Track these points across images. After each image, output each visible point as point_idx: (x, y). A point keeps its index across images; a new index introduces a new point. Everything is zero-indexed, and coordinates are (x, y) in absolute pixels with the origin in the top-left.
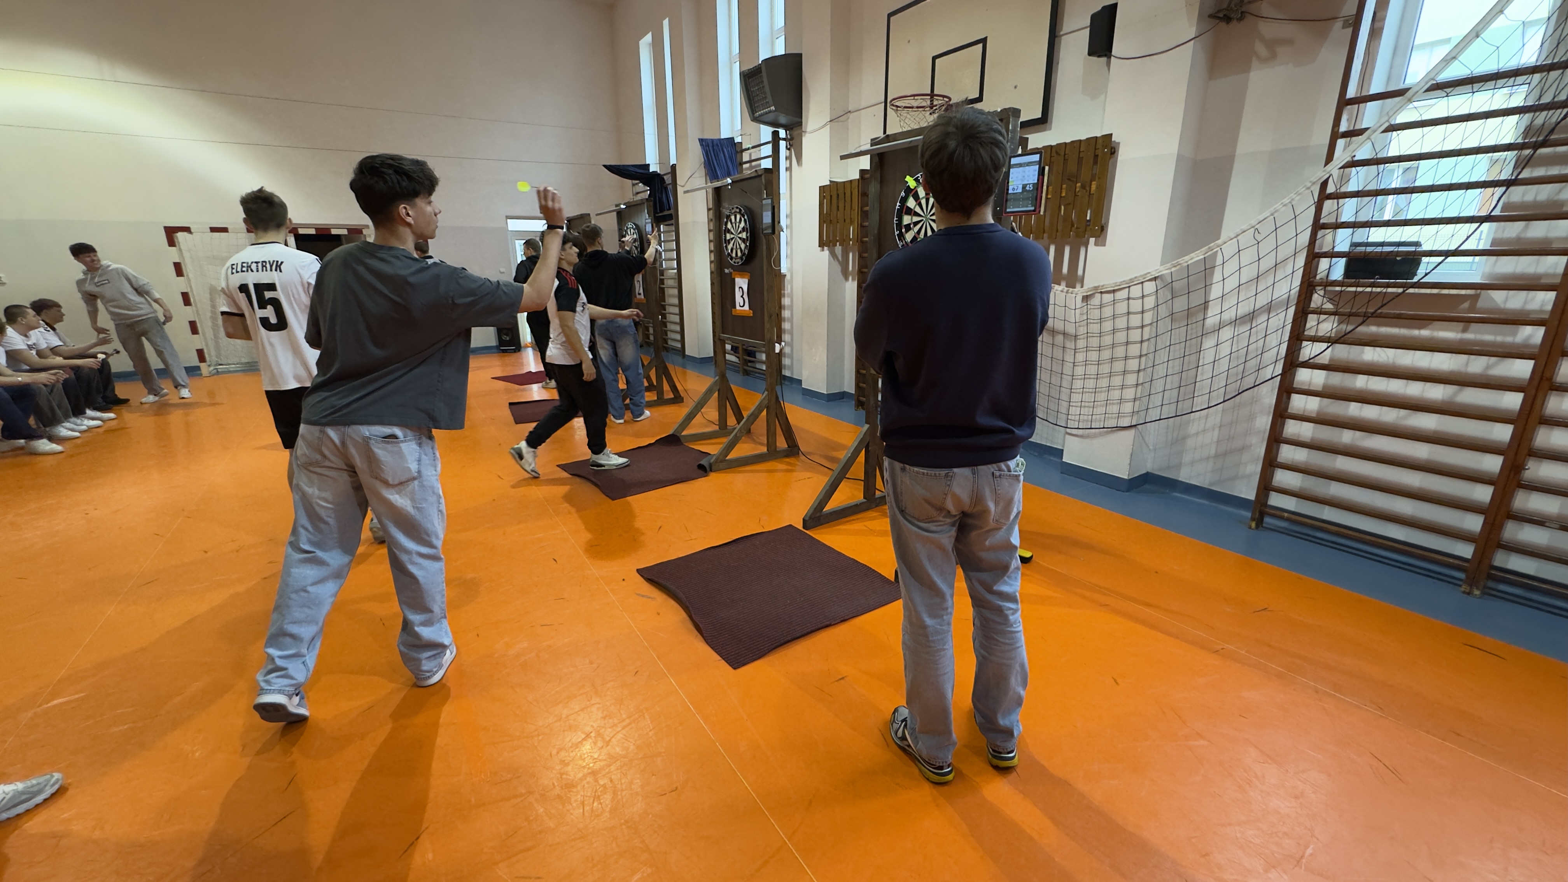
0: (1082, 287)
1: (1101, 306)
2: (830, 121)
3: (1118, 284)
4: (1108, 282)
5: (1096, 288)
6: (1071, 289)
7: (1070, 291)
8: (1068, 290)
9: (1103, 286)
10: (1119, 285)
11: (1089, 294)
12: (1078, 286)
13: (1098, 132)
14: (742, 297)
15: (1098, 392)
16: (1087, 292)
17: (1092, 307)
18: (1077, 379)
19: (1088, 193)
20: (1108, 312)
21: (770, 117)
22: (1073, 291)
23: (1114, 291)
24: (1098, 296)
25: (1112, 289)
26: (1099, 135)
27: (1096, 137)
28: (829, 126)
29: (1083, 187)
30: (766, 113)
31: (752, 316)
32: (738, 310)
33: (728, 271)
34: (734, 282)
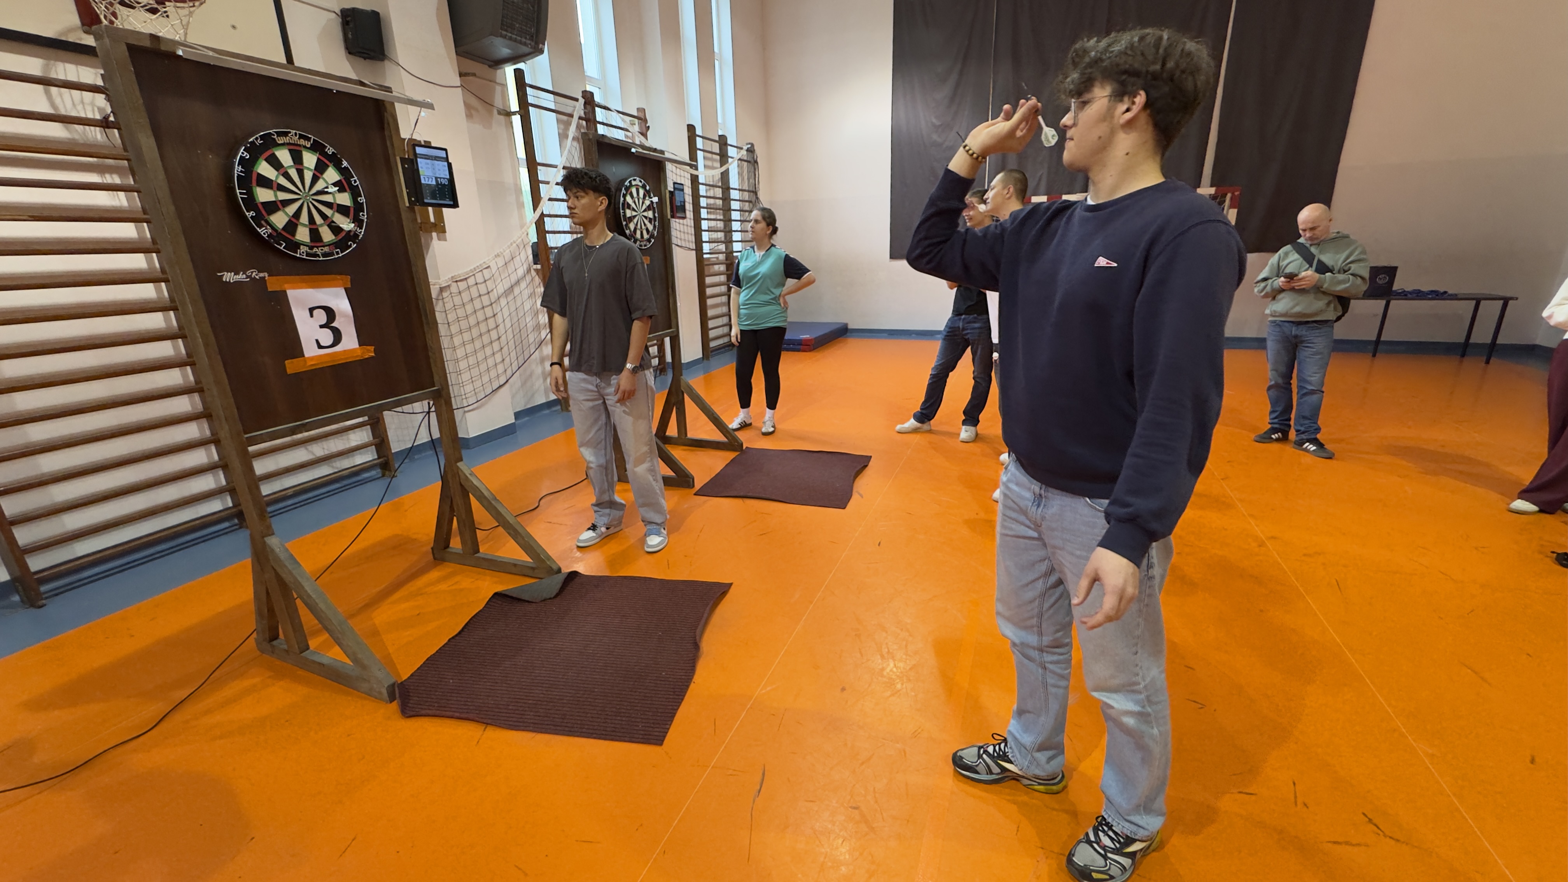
14: (326, 326)
31: (373, 357)
32: (312, 358)
33: (241, 277)
34: (281, 299)
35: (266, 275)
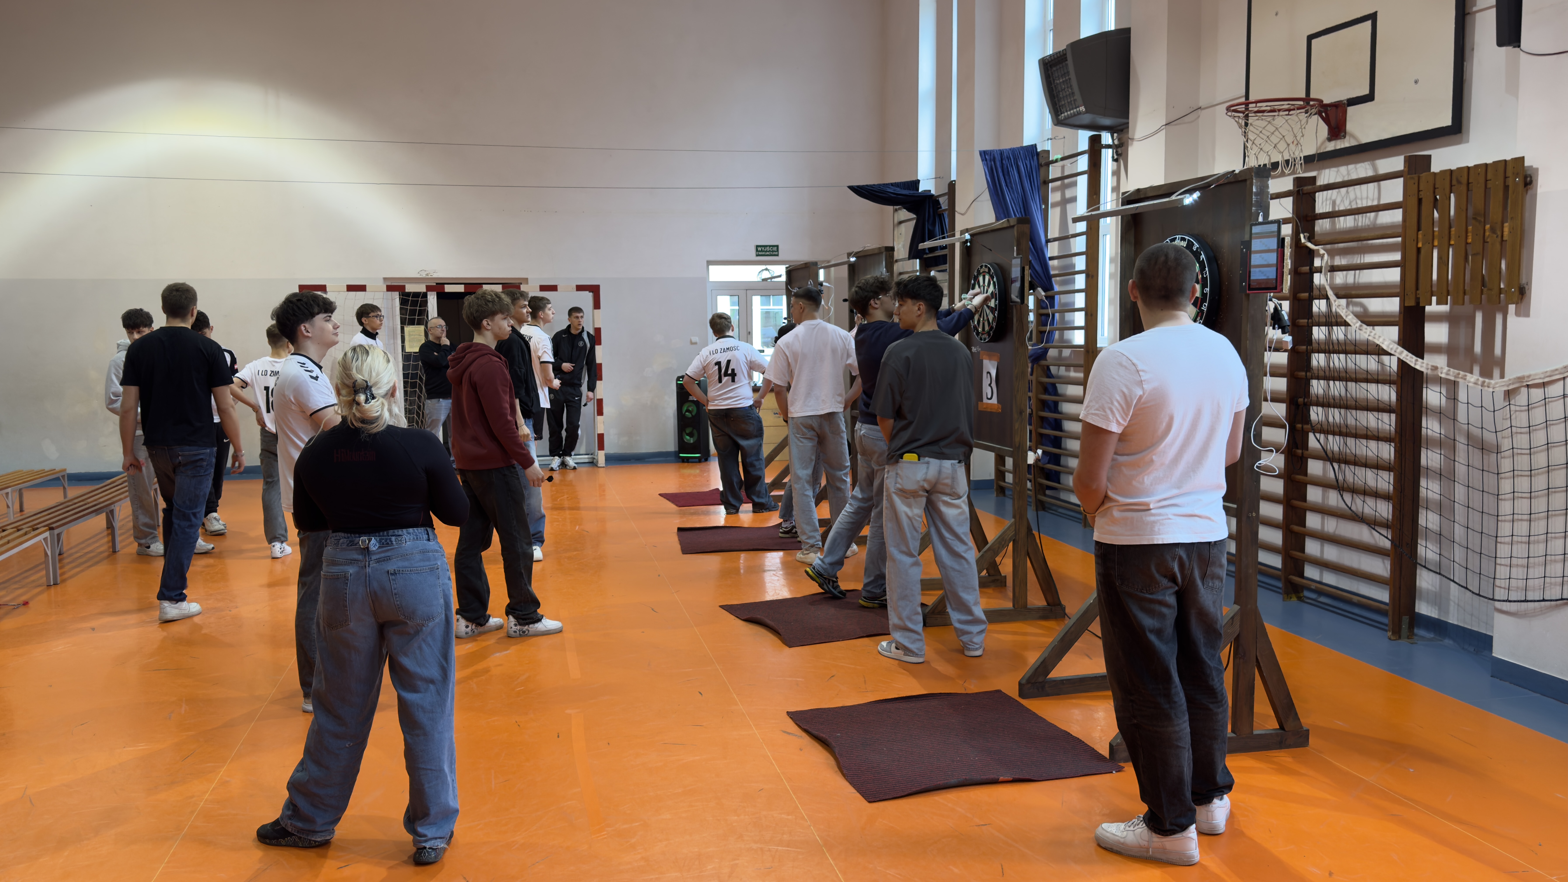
0: (1502, 376)
1: (1529, 407)
2: (1166, 125)
3: (1548, 374)
4: (1537, 370)
5: (1520, 379)
6: (1487, 380)
7: (1486, 384)
8: (1484, 382)
9: (1529, 376)
10: (1550, 376)
11: (1511, 387)
12: (1496, 372)
13: (1508, 155)
14: (990, 385)
15: (1534, 542)
16: (1508, 386)
17: (1518, 408)
18: (1505, 521)
19: (1499, 239)
20: (1538, 416)
21: (1087, 119)
22: (1489, 383)
23: (1544, 385)
24: (1524, 390)
25: (1541, 381)
26: (1508, 158)
27: (1505, 161)
28: (1164, 131)
29: (1493, 230)
30: (1074, 115)
35: (980, 349)
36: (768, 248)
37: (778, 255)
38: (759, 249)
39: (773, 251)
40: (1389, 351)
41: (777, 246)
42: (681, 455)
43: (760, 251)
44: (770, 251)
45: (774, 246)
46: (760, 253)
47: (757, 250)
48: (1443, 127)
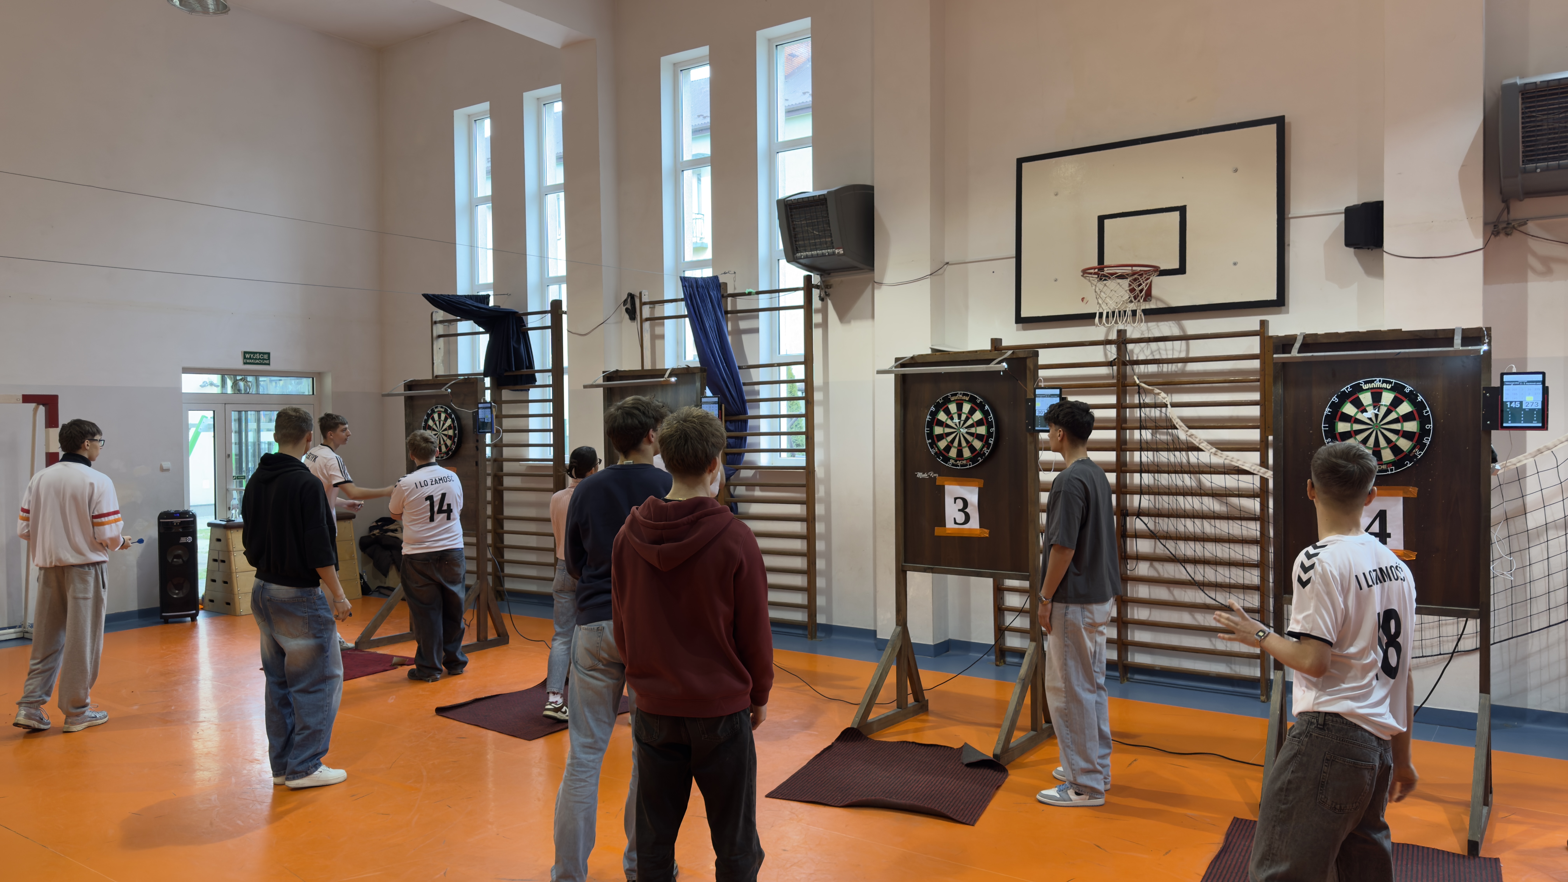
2: (930, 274)
14: (962, 510)
28: (928, 279)
30: (822, 255)
31: (987, 537)
32: (949, 529)
33: (925, 476)
34: (941, 491)
35: (937, 475)
36: (258, 356)
37: (269, 364)
38: (248, 356)
39: (264, 359)
40: (1252, 471)
41: (269, 354)
42: (163, 614)
43: (248, 359)
44: (260, 359)
45: (264, 353)
46: (248, 361)
47: (245, 358)
48: (1267, 301)
